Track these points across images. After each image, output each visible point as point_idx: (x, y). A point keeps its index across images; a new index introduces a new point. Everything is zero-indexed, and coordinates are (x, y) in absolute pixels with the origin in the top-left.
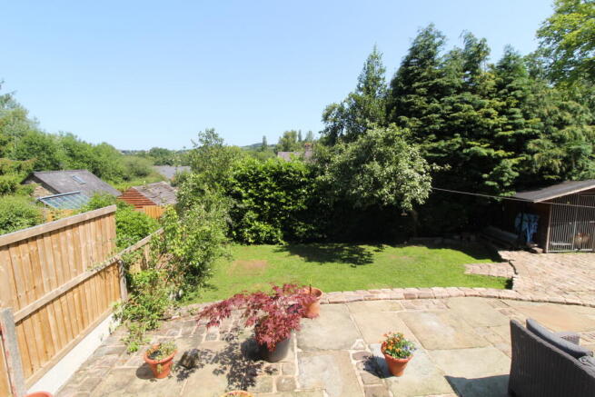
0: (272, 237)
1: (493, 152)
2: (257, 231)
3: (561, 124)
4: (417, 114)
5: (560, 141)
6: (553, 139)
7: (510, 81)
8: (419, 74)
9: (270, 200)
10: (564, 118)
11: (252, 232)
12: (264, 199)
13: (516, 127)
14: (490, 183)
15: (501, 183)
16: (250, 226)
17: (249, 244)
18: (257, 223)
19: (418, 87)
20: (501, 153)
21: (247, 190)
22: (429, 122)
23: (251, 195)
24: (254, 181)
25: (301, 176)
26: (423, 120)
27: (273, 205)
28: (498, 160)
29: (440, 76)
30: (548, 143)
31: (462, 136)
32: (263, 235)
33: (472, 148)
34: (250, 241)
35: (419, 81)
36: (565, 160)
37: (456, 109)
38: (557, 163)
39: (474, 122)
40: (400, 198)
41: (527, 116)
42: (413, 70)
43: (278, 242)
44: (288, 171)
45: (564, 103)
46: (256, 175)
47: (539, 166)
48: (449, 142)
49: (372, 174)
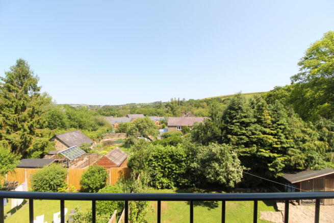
0: (169, 185)
1: (272, 155)
2: (162, 183)
3: (304, 141)
4: (236, 134)
5: (303, 150)
6: (300, 148)
7: (278, 121)
8: (235, 116)
9: (168, 168)
10: (305, 138)
11: (159, 183)
12: (165, 167)
13: (282, 143)
14: (271, 169)
15: (276, 169)
16: (159, 180)
17: (158, 189)
18: (162, 179)
19: (236, 122)
20: (276, 155)
21: (157, 162)
22: (241, 139)
23: (159, 165)
24: (161, 158)
25: (183, 157)
26: (238, 138)
27: (170, 170)
28: (275, 158)
29: (245, 117)
30: (298, 151)
31: (257, 145)
32: (164, 185)
33: (262, 153)
34: (159, 187)
35: (236, 119)
36: (306, 160)
37: (253, 134)
38: (302, 162)
39: (262, 140)
40: (228, 180)
41: (287, 138)
42: (233, 114)
43: (171, 188)
44: (176, 154)
45: (305, 129)
46: (162, 156)
47: (294, 163)
48: (251, 149)
49: (215, 169)
